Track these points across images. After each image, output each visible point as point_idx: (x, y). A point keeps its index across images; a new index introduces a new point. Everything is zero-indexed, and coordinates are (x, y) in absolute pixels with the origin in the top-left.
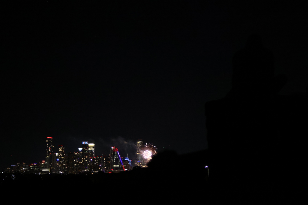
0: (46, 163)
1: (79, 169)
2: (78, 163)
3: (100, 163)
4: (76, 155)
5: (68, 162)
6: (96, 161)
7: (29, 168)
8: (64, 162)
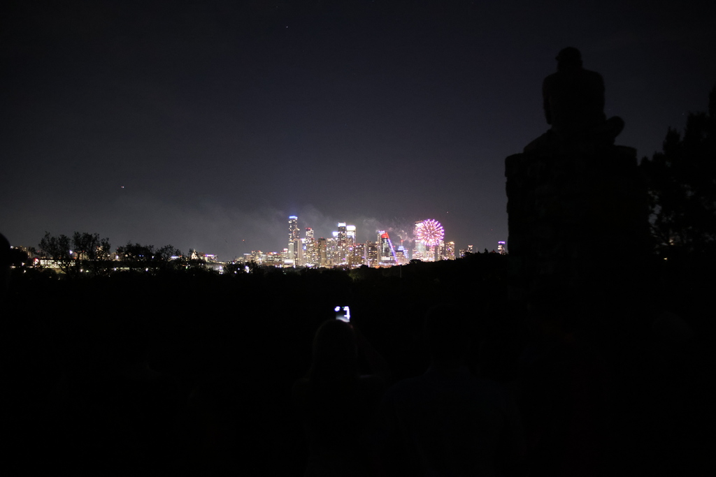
0: (289, 252)
1: (334, 261)
2: (333, 253)
3: (362, 253)
4: (330, 242)
5: (319, 251)
6: (358, 251)
7: (267, 258)
8: (314, 251)
